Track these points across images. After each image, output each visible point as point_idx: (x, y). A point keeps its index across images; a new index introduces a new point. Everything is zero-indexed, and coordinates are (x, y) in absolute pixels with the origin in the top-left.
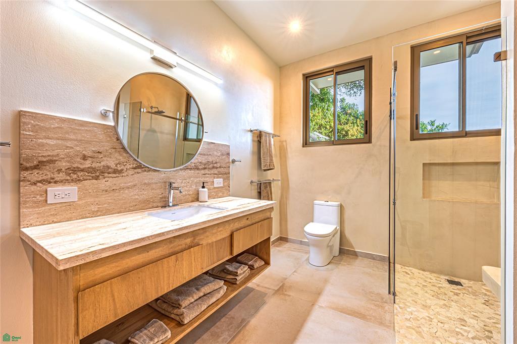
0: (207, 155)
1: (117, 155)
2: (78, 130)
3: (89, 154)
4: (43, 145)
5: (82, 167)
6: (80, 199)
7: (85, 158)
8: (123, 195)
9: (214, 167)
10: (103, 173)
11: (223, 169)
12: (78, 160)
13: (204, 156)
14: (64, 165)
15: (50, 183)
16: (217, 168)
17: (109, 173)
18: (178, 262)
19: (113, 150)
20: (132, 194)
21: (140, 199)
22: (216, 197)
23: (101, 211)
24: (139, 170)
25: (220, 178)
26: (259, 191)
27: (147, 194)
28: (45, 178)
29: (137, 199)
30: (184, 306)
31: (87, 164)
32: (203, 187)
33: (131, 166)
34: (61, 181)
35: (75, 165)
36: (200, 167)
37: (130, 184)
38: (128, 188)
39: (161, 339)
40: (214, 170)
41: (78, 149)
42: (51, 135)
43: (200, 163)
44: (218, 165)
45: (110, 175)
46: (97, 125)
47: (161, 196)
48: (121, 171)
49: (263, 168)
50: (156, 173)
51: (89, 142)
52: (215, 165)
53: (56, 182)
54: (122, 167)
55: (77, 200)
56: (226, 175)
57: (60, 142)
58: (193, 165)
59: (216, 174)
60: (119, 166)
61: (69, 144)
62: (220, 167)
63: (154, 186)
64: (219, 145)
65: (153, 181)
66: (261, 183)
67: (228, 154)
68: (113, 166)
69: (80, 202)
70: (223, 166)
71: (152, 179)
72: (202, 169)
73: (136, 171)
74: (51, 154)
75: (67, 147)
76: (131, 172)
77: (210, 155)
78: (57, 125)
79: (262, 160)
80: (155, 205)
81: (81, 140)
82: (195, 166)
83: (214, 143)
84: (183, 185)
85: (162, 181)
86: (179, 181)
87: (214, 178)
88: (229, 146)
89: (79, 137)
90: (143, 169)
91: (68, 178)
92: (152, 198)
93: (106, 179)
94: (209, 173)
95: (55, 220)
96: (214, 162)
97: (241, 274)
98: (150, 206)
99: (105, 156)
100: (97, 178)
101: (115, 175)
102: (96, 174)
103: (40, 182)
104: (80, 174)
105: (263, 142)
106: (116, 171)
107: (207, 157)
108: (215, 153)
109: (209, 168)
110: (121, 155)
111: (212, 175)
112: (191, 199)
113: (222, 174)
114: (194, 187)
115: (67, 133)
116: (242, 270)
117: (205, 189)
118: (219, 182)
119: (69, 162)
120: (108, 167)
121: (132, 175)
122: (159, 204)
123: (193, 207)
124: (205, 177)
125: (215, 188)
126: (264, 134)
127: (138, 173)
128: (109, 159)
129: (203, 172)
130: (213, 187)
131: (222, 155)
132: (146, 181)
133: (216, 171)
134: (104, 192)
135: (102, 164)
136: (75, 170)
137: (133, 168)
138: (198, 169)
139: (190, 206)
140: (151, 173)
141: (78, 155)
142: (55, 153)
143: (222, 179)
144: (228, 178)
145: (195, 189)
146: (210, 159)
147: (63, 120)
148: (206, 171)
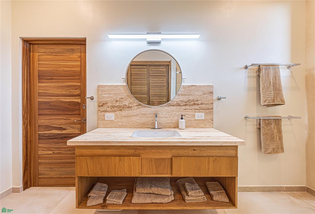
0: (188, 95)
1: (129, 99)
2: (115, 89)
3: (118, 99)
4: (104, 97)
5: (116, 105)
6: (115, 119)
7: (117, 101)
8: (132, 119)
9: (194, 104)
10: (123, 108)
11: (205, 105)
12: (115, 102)
13: (185, 96)
14: (110, 104)
15: (106, 112)
16: (198, 104)
17: (126, 108)
18: (121, 161)
19: (128, 97)
20: (136, 119)
21: (140, 122)
22: (197, 127)
23: (123, 126)
24: (140, 107)
25: (202, 112)
26: (258, 127)
27: (144, 120)
28: (104, 110)
29: (139, 122)
30: (137, 191)
31: (118, 104)
32: (182, 119)
33: (136, 105)
34: (109, 111)
35: (114, 105)
36: (181, 104)
37: (135, 114)
38: (134, 116)
39: (116, 201)
40: (195, 106)
41: (114, 97)
42: (106, 93)
43: (182, 101)
44: (200, 102)
45: (126, 109)
46: (121, 86)
47: (152, 122)
48: (131, 107)
49: (262, 104)
50: (149, 108)
51: (118, 94)
52: (197, 102)
53: (107, 112)
54: (132, 105)
55: (114, 119)
56: (209, 110)
57: (109, 95)
58: (176, 103)
59: (197, 109)
60: (130, 104)
61: (111, 96)
62: (202, 104)
63: (148, 116)
64: (200, 86)
65: (147, 113)
66: (260, 119)
67: (212, 93)
68: (128, 105)
69: (115, 121)
70: (205, 103)
71: (147, 112)
72: (183, 105)
73: (138, 107)
74: (106, 100)
75: (111, 97)
76: (136, 107)
77: (191, 95)
78: (108, 89)
79: (262, 95)
80: (148, 126)
81: (115, 94)
82: (177, 103)
83: (195, 86)
84: (167, 116)
85: (153, 113)
86: (164, 113)
87: (195, 112)
88: (212, 86)
89: (115, 92)
90: (142, 106)
91: (111, 110)
92: (147, 122)
93: (125, 111)
94: (190, 108)
95: (107, 127)
96: (195, 100)
97: (192, 196)
98: (146, 127)
99: (124, 100)
100: (121, 110)
101: (128, 109)
102: (121, 108)
103: (103, 111)
104: (115, 108)
105: (262, 76)
106: (128, 107)
107: (188, 96)
108: (196, 93)
109: (190, 105)
110: (131, 99)
111: (194, 110)
112: (173, 126)
113: (204, 109)
114: (176, 118)
115: (111, 91)
116: (195, 193)
117: (183, 120)
118: (200, 116)
119: (111, 103)
120: (126, 105)
121: (136, 109)
122: (151, 127)
123: (170, 131)
124: (186, 112)
125: (196, 120)
126: (264, 67)
127: (139, 108)
128: (126, 101)
129: (184, 107)
130: (194, 119)
131: (204, 94)
132: (144, 113)
133: (197, 107)
134: (124, 117)
135: (123, 104)
136: (113, 107)
137: (136, 106)
138: (179, 105)
139: (168, 131)
140: (146, 108)
141: (114, 100)
142: (107, 100)
143: (204, 114)
144: (211, 113)
145: (177, 119)
146: (191, 98)
147: (110, 86)
148: (187, 107)
